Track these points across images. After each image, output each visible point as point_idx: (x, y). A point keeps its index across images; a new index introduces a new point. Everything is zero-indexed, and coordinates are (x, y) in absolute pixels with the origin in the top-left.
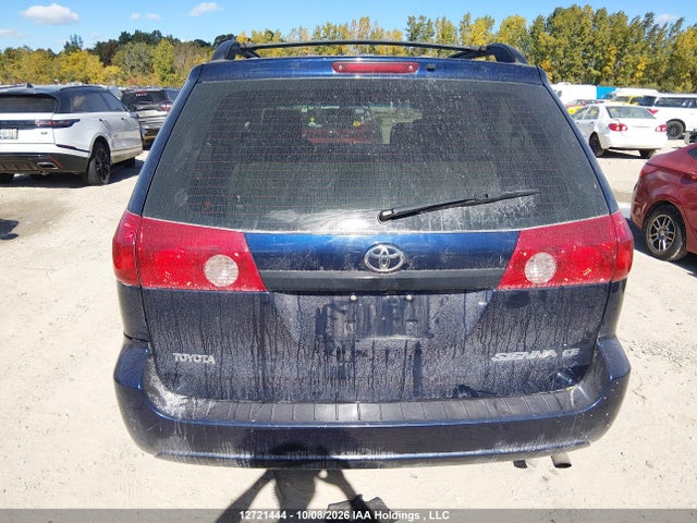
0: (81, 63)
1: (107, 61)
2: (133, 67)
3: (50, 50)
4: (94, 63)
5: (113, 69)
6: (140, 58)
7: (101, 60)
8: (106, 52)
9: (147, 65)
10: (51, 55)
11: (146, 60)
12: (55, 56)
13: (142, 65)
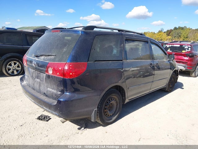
0: (161, 35)
1: (168, 35)
2: (175, 37)
3: (154, 32)
4: (165, 36)
5: (170, 37)
6: (178, 34)
7: (167, 35)
8: (169, 33)
9: (180, 36)
10: (154, 33)
11: (180, 35)
12: (155, 34)
13: (178, 36)
